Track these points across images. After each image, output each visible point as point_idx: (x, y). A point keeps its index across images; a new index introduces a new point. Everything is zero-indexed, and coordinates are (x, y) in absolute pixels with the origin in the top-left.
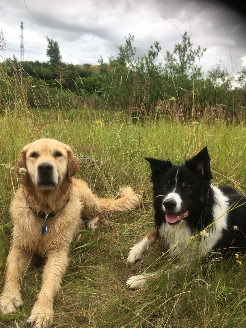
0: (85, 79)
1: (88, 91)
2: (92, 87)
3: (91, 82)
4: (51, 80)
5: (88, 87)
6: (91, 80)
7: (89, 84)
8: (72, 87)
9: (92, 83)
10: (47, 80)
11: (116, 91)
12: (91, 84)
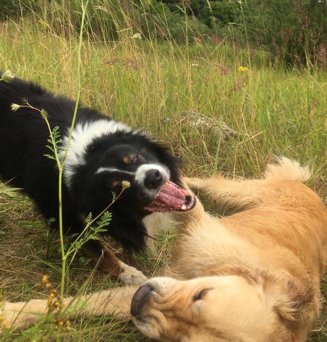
0: (218, 3)
1: (221, 20)
2: (226, 14)
3: (225, 8)
4: (174, 4)
5: (221, 14)
6: (226, 5)
7: (223, 10)
8: (199, 14)
9: (227, 9)
10: (169, 4)
11: (260, 23)
12: (226, 11)
